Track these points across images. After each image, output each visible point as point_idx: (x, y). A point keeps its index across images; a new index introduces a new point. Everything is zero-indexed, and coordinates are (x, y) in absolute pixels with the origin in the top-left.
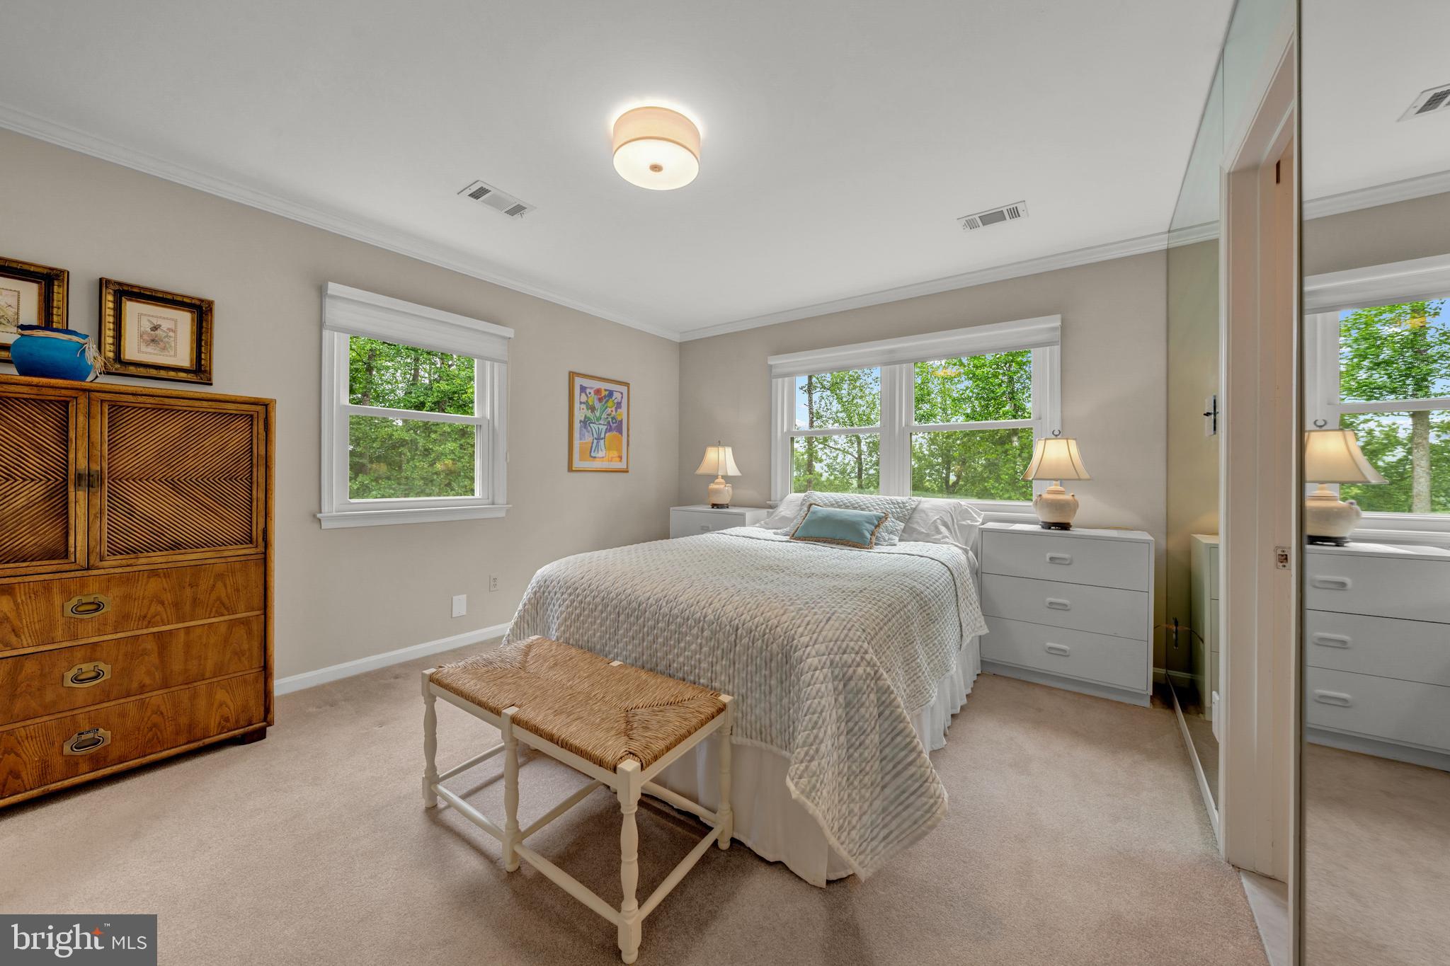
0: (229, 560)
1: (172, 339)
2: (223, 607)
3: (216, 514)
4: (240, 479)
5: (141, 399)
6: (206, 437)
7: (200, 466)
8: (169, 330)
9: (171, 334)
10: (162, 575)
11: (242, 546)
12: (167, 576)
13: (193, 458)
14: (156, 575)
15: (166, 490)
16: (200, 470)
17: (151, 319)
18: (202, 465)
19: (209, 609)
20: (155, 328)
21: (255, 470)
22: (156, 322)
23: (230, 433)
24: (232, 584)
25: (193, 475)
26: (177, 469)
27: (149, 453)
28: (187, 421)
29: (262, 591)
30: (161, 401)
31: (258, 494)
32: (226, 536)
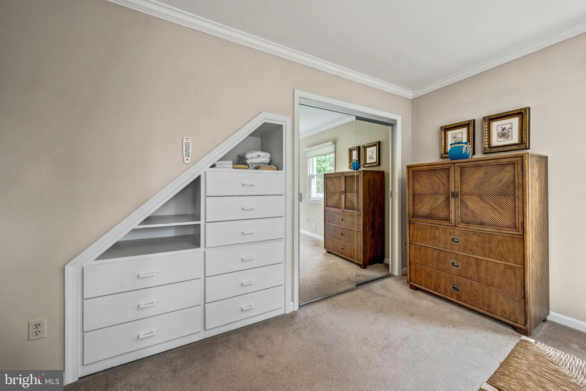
0: (505, 235)
1: (511, 132)
2: (502, 257)
3: (498, 212)
4: (510, 196)
5: (469, 163)
6: (493, 176)
7: (491, 189)
8: (509, 128)
9: (510, 130)
10: (477, 235)
11: (511, 230)
12: (479, 235)
13: (488, 186)
14: (476, 234)
15: (478, 199)
16: (491, 191)
17: (502, 126)
18: (492, 189)
19: (496, 256)
20: (503, 130)
21: (517, 191)
22: (503, 127)
23: (504, 173)
24: (506, 247)
25: (488, 193)
26: (482, 191)
27: (472, 185)
28: (486, 170)
29: (522, 255)
30: (476, 163)
31: (519, 204)
32: (503, 223)
